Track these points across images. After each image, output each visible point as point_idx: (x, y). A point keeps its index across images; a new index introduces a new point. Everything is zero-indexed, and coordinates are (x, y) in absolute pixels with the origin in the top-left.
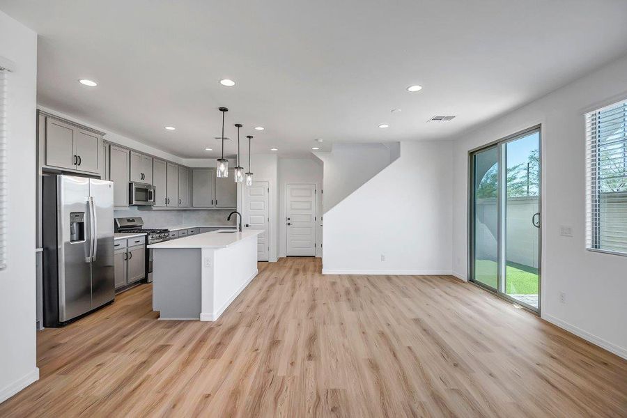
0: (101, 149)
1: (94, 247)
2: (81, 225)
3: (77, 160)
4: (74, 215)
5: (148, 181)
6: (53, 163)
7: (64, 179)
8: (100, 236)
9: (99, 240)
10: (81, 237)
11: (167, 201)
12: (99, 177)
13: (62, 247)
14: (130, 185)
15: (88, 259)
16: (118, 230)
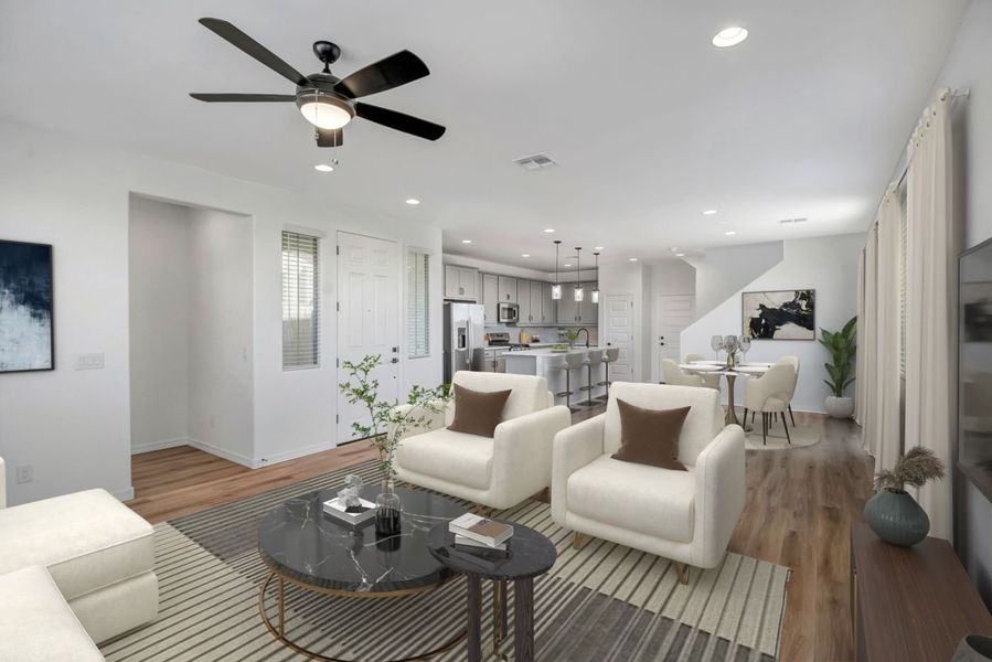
0: (476, 277)
1: (471, 355)
2: (464, 337)
3: (461, 291)
4: (461, 330)
5: (513, 300)
6: (449, 296)
7: (454, 305)
8: (476, 347)
9: (475, 350)
10: (464, 346)
11: (530, 318)
12: (474, 302)
13: (453, 351)
14: (498, 305)
15: (468, 361)
16: (491, 343)
